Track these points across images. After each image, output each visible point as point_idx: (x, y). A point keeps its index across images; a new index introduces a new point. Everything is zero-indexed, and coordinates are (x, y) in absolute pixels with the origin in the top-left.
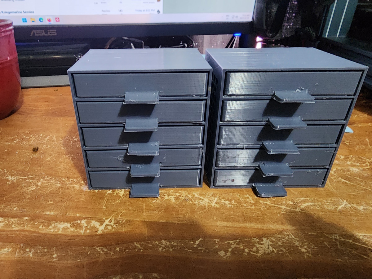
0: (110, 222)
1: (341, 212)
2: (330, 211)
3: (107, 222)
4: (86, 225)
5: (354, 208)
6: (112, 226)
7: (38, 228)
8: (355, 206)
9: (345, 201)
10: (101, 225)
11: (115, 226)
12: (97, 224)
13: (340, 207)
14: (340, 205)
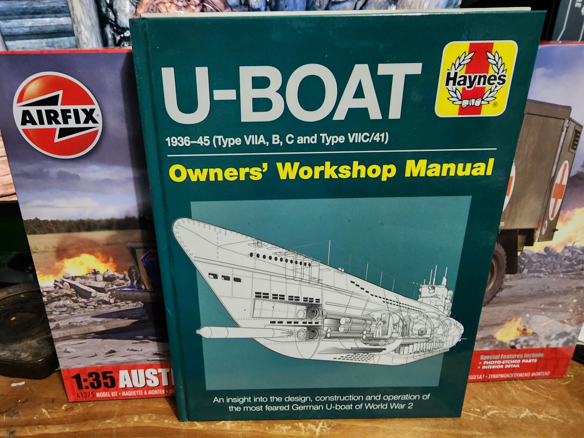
0: (323, 425)
1: (523, 420)
2: (514, 419)
3: (320, 425)
4: (304, 428)
5: (535, 417)
6: (326, 429)
7: (265, 429)
8: (536, 414)
9: (527, 410)
10: (317, 427)
11: (328, 429)
12: (313, 427)
13: (522, 416)
14: (523, 413)
